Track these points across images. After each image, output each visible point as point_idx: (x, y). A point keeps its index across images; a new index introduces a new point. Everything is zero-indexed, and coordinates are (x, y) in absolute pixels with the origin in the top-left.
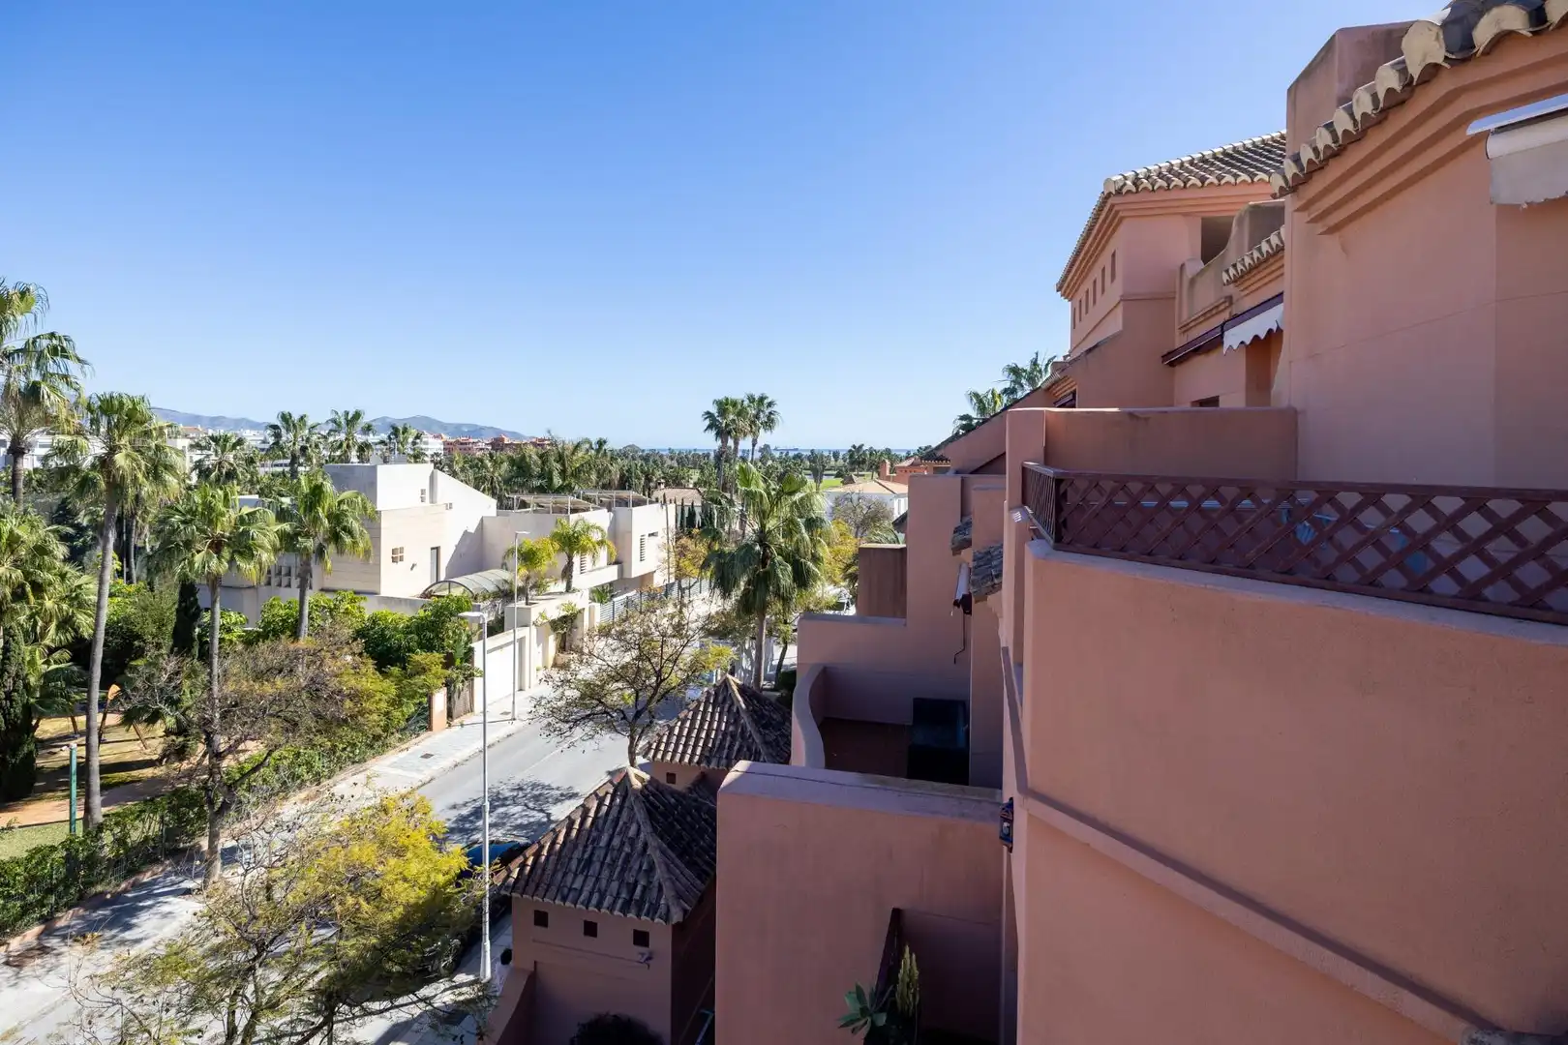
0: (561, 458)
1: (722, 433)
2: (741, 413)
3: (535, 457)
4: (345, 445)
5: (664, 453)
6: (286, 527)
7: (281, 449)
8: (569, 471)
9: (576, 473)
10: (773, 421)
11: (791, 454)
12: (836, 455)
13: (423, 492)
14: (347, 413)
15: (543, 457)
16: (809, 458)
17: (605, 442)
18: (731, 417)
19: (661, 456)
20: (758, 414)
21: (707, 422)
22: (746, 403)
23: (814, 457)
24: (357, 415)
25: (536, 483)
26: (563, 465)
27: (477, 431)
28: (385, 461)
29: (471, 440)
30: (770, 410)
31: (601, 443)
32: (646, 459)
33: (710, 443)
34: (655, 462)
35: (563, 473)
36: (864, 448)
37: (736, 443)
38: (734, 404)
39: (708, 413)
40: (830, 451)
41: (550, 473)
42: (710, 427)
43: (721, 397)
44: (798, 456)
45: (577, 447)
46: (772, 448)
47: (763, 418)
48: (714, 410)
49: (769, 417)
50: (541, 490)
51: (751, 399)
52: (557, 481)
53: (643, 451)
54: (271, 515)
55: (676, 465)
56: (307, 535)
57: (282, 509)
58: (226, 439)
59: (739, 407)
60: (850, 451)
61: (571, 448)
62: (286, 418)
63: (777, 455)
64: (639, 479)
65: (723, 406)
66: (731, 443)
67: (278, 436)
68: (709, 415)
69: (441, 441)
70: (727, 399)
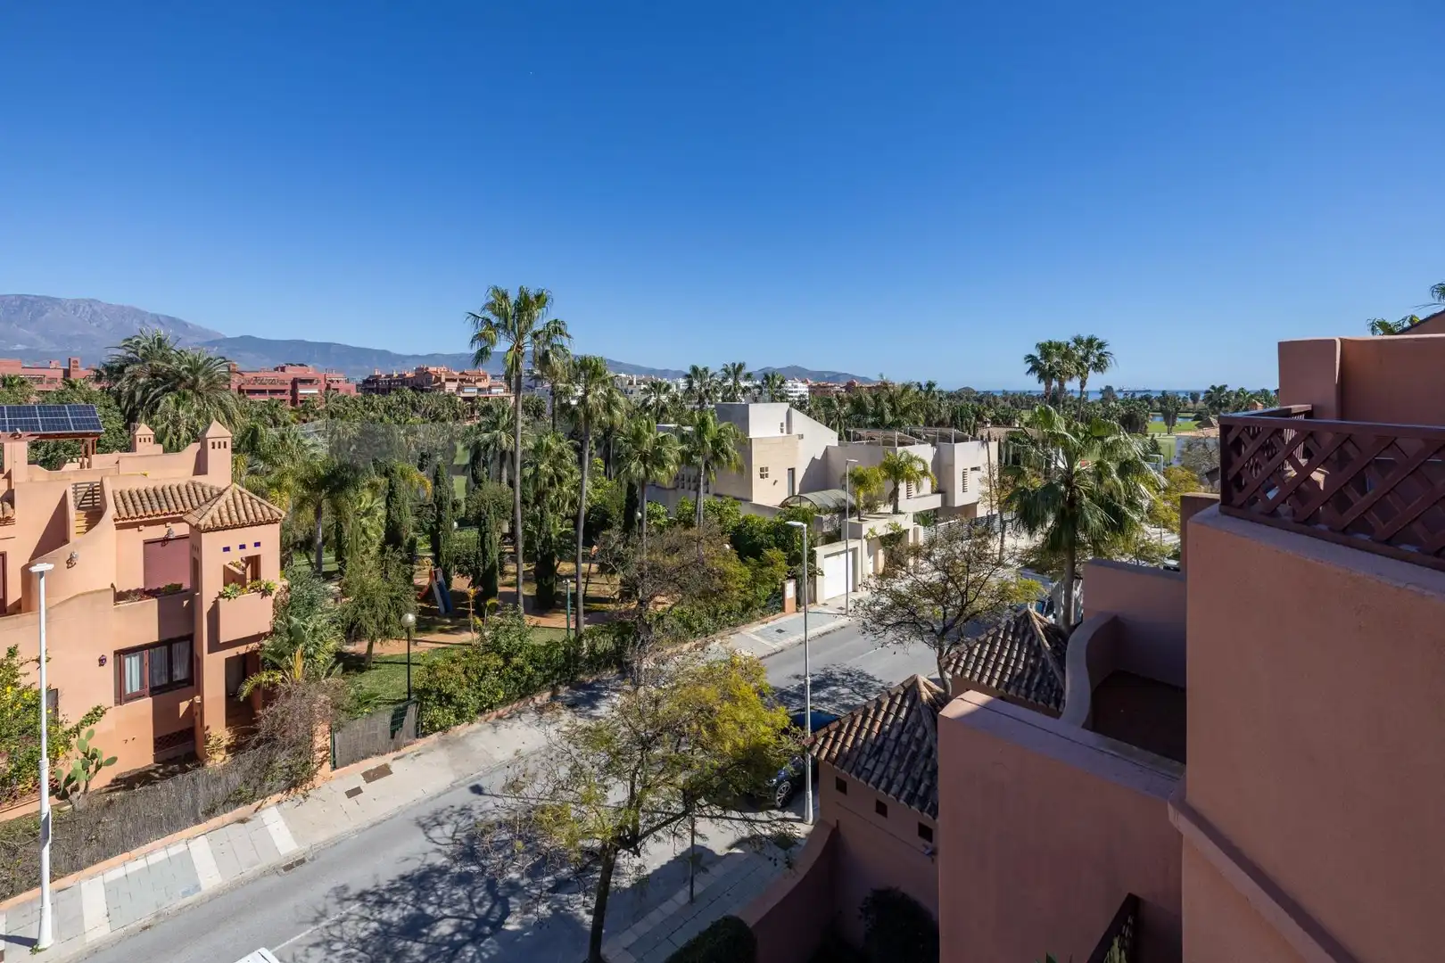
0: (891, 399)
1: (1045, 375)
2: (1067, 356)
3: (869, 398)
4: (733, 389)
5: (998, 395)
6: (685, 447)
7: (693, 392)
8: (899, 410)
9: (905, 411)
10: (1104, 361)
11: (1138, 396)
12: (1194, 397)
13: (782, 425)
14: (734, 365)
15: (877, 399)
16: (1159, 399)
17: (934, 385)
18: (1056, 359)
19: (995, 398)
20: (1087, 355)
21: (1030, 365)
22: (1072, 345)
23: (1165, 398)
24: (741, 366)
25: (870, 420)
26: (893, 405)
27: (835, 377)
28: (756, 401)
29: (830, 384)
30: (1100, 351)
31: (930, 385)
32: (980, 400)
33: (1034, 385)
34: (988, 403)
35: (893, 411)
36: (1228, 389)
37: (1062, 385)
38: (1058, 347)
39: (1030, 356)
40: (1187, 393)
41: (883, 410)
42: (1032, 370)
43: (1044, 340)
44: (1147, 398)
45: (906, 388)
46: (1116, 388)
47: (1092, 359)
48: (1037, 354)
49: (1099, 360)
50: (875, 426)
51: (1078, 341)
52: (889, 418)
53: (977, 393)
54: (675, 439)
55: (1009, 405)
56: (698, 454)
57: (683, 435)
58: (661, 384)
59: (1064, 350)
60: (1207, 392)
61: (900, 390)
62: (695, 369)
63: (1120, 396)
64: (971, 418)
65: (1046, 349)
66: (1055, 384)
67: (690, 383)
68: (1031, 358)
69: (806, 385)
70: (1050, 343)
